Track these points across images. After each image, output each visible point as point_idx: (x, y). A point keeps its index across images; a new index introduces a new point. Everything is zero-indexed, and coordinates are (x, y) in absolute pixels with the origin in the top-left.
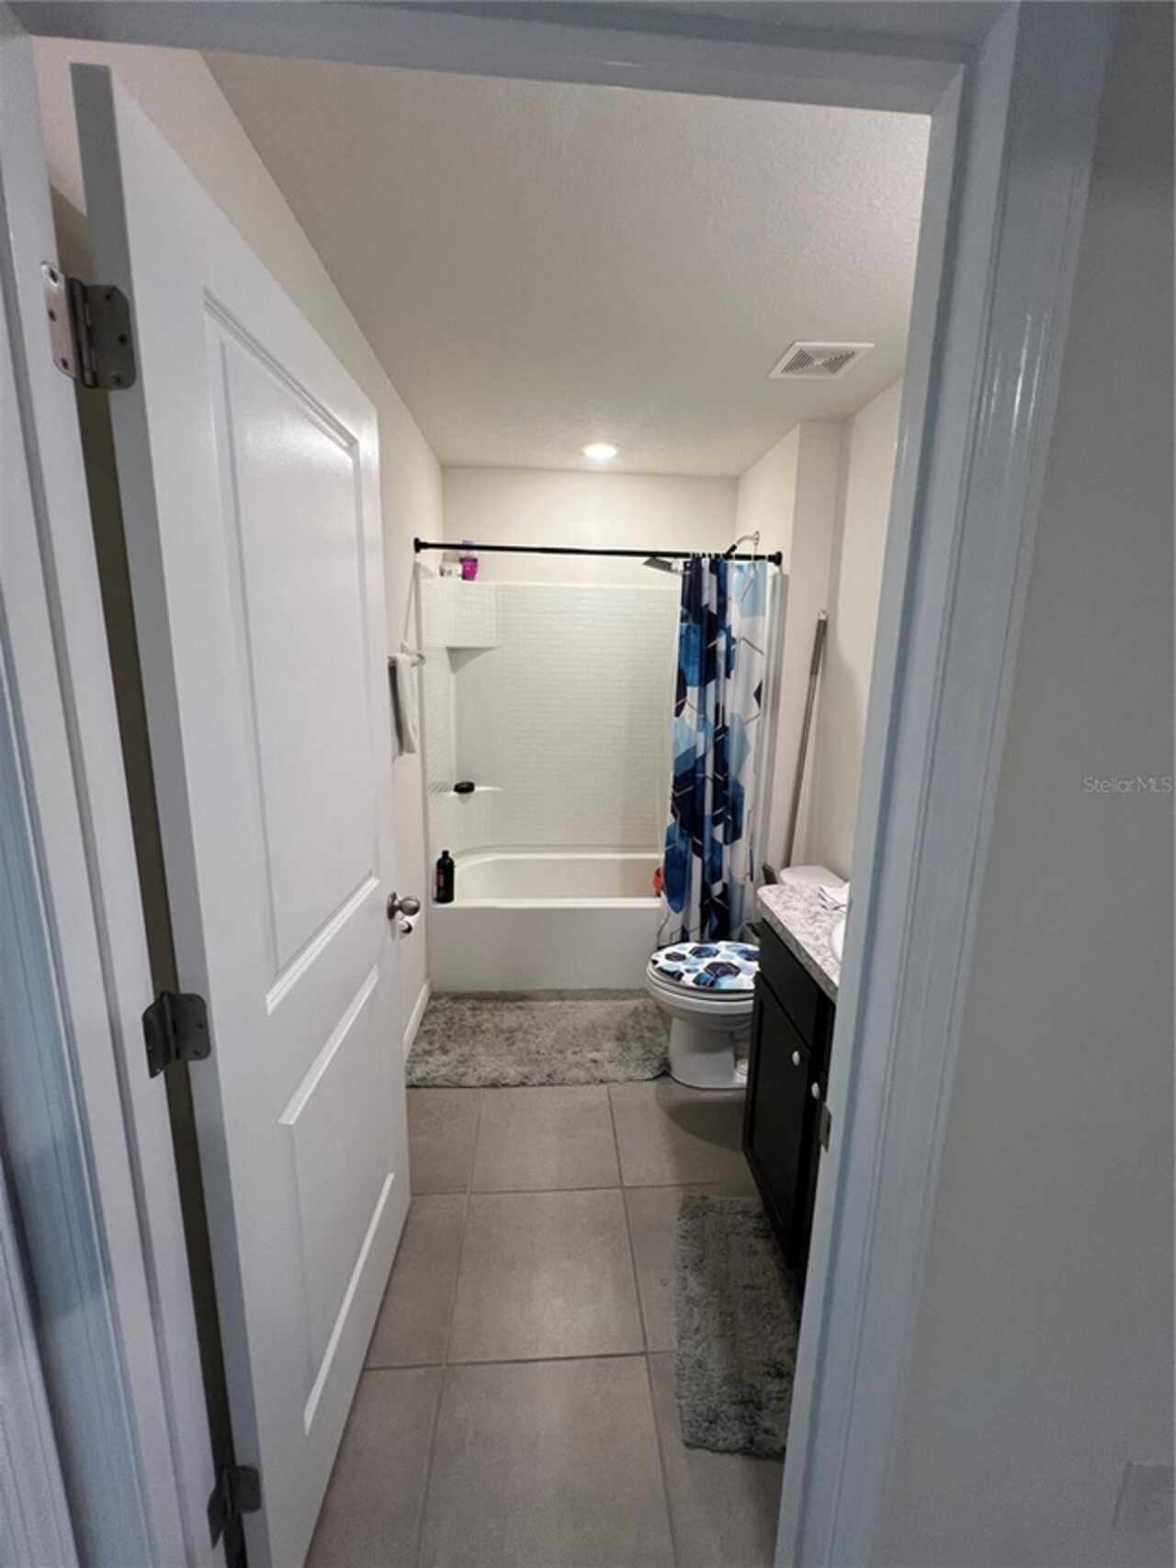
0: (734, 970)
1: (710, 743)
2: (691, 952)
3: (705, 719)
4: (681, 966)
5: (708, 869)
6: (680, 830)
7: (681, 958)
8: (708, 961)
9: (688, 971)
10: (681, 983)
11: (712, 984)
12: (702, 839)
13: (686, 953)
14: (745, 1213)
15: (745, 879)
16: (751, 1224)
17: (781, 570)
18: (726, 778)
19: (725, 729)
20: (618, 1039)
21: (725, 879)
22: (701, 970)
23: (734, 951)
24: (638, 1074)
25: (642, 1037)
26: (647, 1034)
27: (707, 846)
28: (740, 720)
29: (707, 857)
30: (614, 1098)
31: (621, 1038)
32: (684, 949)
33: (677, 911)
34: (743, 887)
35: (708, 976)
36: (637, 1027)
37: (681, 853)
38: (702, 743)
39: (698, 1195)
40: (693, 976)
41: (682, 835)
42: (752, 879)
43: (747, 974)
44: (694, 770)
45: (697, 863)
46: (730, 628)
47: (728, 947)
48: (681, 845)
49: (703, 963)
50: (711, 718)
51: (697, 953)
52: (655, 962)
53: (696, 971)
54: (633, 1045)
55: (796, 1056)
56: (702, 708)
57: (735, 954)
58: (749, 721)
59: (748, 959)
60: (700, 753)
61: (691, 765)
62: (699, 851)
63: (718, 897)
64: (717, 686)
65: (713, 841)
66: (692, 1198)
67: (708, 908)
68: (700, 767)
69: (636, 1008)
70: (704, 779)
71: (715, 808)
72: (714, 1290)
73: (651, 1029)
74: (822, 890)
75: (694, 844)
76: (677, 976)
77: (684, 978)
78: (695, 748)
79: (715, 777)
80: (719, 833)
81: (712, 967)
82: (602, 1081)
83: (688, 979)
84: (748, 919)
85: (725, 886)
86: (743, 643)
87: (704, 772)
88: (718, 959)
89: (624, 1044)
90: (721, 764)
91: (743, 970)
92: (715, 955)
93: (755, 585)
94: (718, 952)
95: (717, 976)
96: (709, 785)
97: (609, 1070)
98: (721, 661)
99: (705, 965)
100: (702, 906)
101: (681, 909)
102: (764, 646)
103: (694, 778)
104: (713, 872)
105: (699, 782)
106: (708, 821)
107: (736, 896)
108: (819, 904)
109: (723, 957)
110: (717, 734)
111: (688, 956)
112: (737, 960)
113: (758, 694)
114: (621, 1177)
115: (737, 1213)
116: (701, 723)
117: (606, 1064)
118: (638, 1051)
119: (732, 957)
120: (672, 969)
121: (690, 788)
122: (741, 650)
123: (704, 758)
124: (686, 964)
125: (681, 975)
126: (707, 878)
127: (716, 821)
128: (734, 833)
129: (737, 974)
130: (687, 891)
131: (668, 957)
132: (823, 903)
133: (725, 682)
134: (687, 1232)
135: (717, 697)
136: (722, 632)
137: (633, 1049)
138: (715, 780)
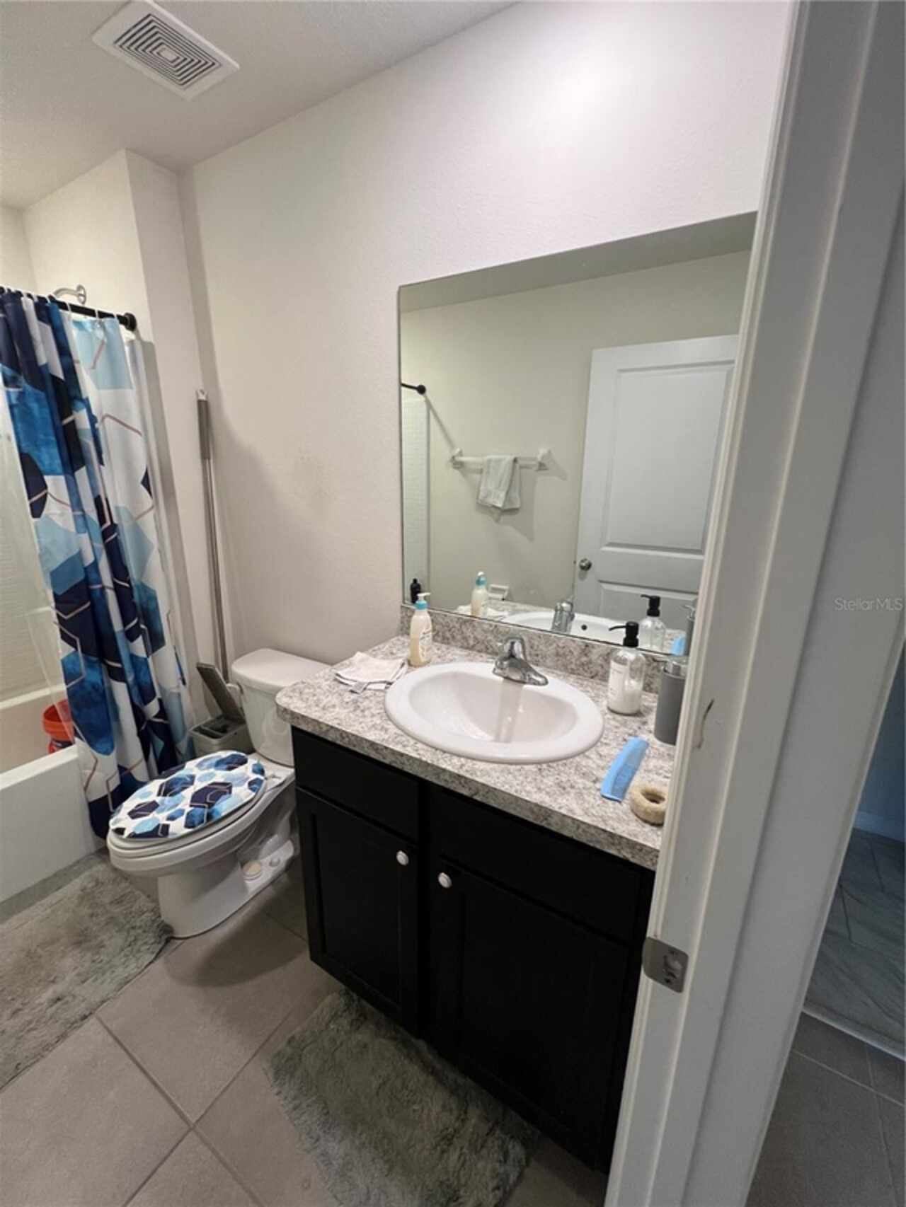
0: (223, 788)
1: (99, 545)
2: (159, 794)
3: (84, 516)
4: (160, 817)
5: (135, 690)
6: (86, 659)
7: (153, 806)
8: (188, 793)
9: (171, 818)
10: (170, 837)
11: (209, 816)
12: (120, 661)
13: (154, 797)
14: (335, 1017)
15: (178, 687)
16: (345, 1022)
17: (138, 337)
18: (129, 582)
19: (114, 527)
20: (78, 944)
21: (158, 695)
22: (188, 809)
23: (209, 767)
24: (132, 967)
25: (112, 920)
26: (116, 910)
27: (127, 666)
28: (131, 517)
29: (130, 679)
30: (113, 1026)
31: (82, 940)
32: (150, 793)
33: (107, 753)
34: (179, 695)
35: (200, 810)
36: (100, 911)
37: (94, 686)
38: (89, 548)
39: (282, 1045)
40: (182, 820)
41: (90, 665)
42: (184, 683)
43: (240, 784)
44: (86, 582)
45: (121, 692)
46: (87, 399)
47: (200, 765)
48: (93, 676)
49: (183, 797)
50: (92, 514)
51: (167, 791)
52: (120, 831)
53: (181, 812)
54: (104, 937)
55: (402, 857)
56: (76, 504)
57: (212, 770)
58: (144, 513)
59: (230, 769)
60: (89, 559)
61: (81, 577)
62: (119, 675)
63: (156, 716)
64: (91, 475)
65: (133, 657)
66: (278, 1054)
67: (149, 731)
68: (93, 576)
69: (84, 889)
70: (103, 589)
71: (125, 622)
72: (355, 1129)
73: (119, 902)
74: (338, 675)
75: (110, 668)
76: (161, 832)
77: (171, 830)
78: (80, 555)
79: (115, 583)
80: (139, 646)
81: (198, 798)
82: (85, 1017)
83: (178, 827)
84: (192, 724)
85: (160, 701)
86: (107, 420)
87: (100, 582)
88: (198, 785)
89: (94, 943)
90: (119, 568)
91: (234, 783)
92: (192, 783)
93: (109, 347)
94: (192, 777)
95: (211, 805)
96: (111, 597)
97: (90, 992)
98: (88, 441)
99: (188, 799)
100: (140, 734)
101: (113, 747)
102: (137, 426)
103: (90, 593)
104: (143, 692)
105: (98, 593)
106: (121, 641)
107: (173, 708)
108: (345, 690)
109: (201, 780)
110: (105, 534)
111: (158, 799)
112: (220, 776)
113: (146, 482)
114: (182, 1116)
115: (327, 1025)
116: (81, 521)
117: (77, 990)
118: (114, 940)
119: (211, 775)
120: (149, 828)
121: (88, 604)
122: (109, 431)
123: (95, 564)
124: (163, 810)
125: (166, 827)
126: (137, 702)
127: (131, 636)
128: (155, 641)
129: (230, 789)
130: (114, 725)
131: (134, 814)
132: (351, 688)
133: (100, 469)
134: (295, 1098)
135: (94, 488)
136: (79, 404)
137: (107, 943)
138: (117, 588)
